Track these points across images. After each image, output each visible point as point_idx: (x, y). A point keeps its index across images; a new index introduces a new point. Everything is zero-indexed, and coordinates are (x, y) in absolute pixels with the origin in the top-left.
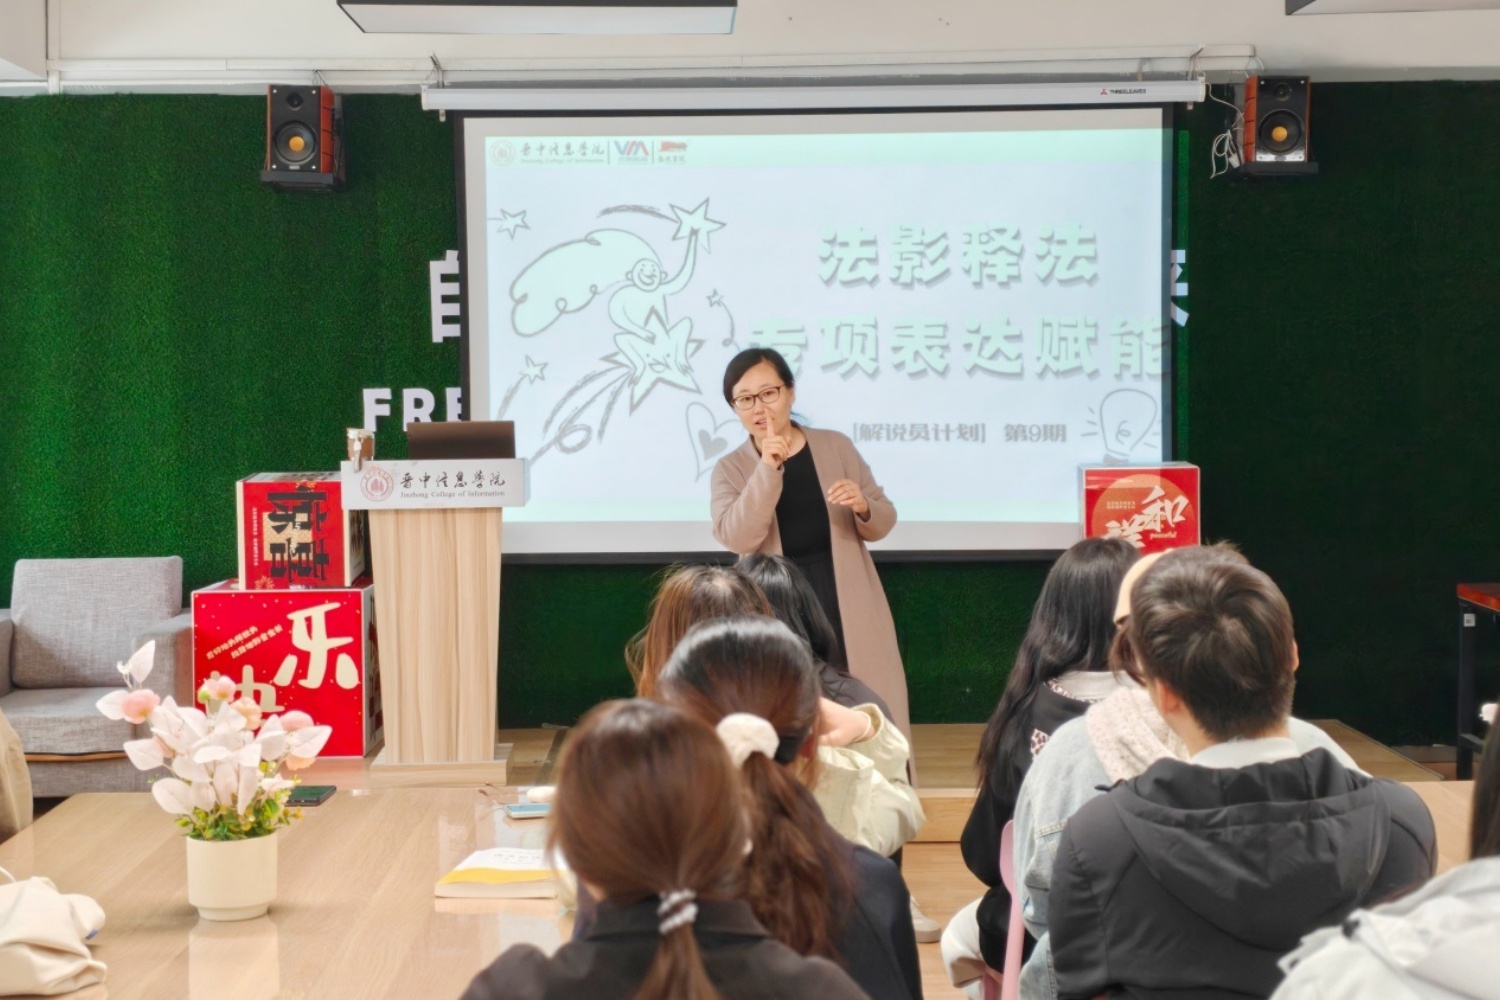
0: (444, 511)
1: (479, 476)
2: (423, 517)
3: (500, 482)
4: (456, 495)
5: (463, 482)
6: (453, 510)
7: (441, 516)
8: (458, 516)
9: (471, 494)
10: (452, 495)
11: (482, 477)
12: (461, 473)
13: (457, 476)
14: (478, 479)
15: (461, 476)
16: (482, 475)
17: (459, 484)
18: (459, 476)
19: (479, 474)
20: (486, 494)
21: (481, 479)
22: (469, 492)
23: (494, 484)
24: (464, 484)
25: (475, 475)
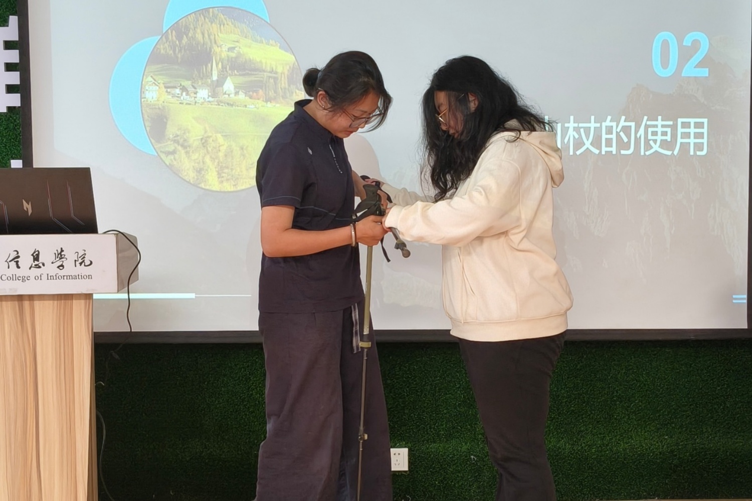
0: (20, 298)
1: (60, 255)
3: (87, 263)
4: (32, 278)
5: (39, 263)
6: (31, 298)
7: (16, 303)
8: (37, 304)
9: (50, 277)
10: (26, 279)
11: (63, 256)
12: (38, 251)
13: (32, 255)
14: (58, 259)
15: (38, 255)
16: (62, 253)
17: (35, 265)
18: (34, 254)
19: (60, 253)
20: (69, 277)
21: (62, 258)
22: (48, 274)
23: (79, 265)
24: (41, 265)
25: (55, 254)
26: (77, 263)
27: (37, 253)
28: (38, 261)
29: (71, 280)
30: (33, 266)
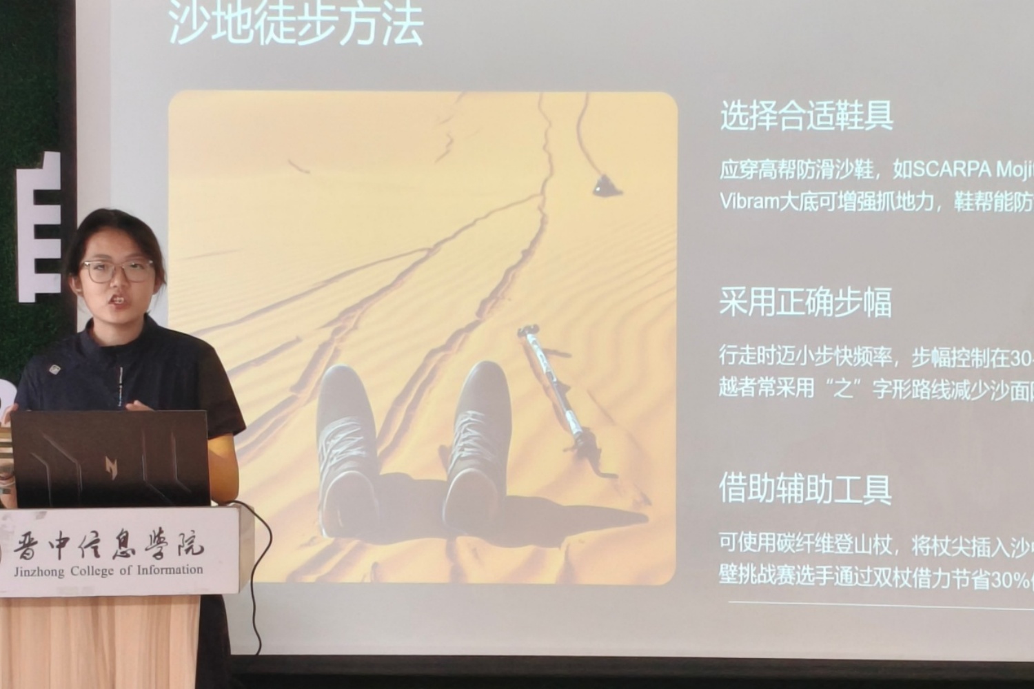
0: (95, 601)
1: (158, 538)
2: (56, 612)
3: (197, 549)
4: (116, 572)
5: (128, 550)
6: (111, 600)
7: (89, 609)
8: (119, 610)
9: (142, 571)
10: (107, 573)
11: (162, 540)
12: (127, 533)
13: (118, 538)
14: (156, 543)
15: (126, 538)
16: (162, 535)
17: (123, 553)
18: (121, 537)
19: (158, 535)
20: (170, 571)
21: (161, 543)
22: (139, 567)
23: (184, 553)
24: (130, 552)
25: (151, 536)
26: (183, 550)
27: (125, 535)
28: (126, 546)
29: (172, 575)
30: (119, 553)
